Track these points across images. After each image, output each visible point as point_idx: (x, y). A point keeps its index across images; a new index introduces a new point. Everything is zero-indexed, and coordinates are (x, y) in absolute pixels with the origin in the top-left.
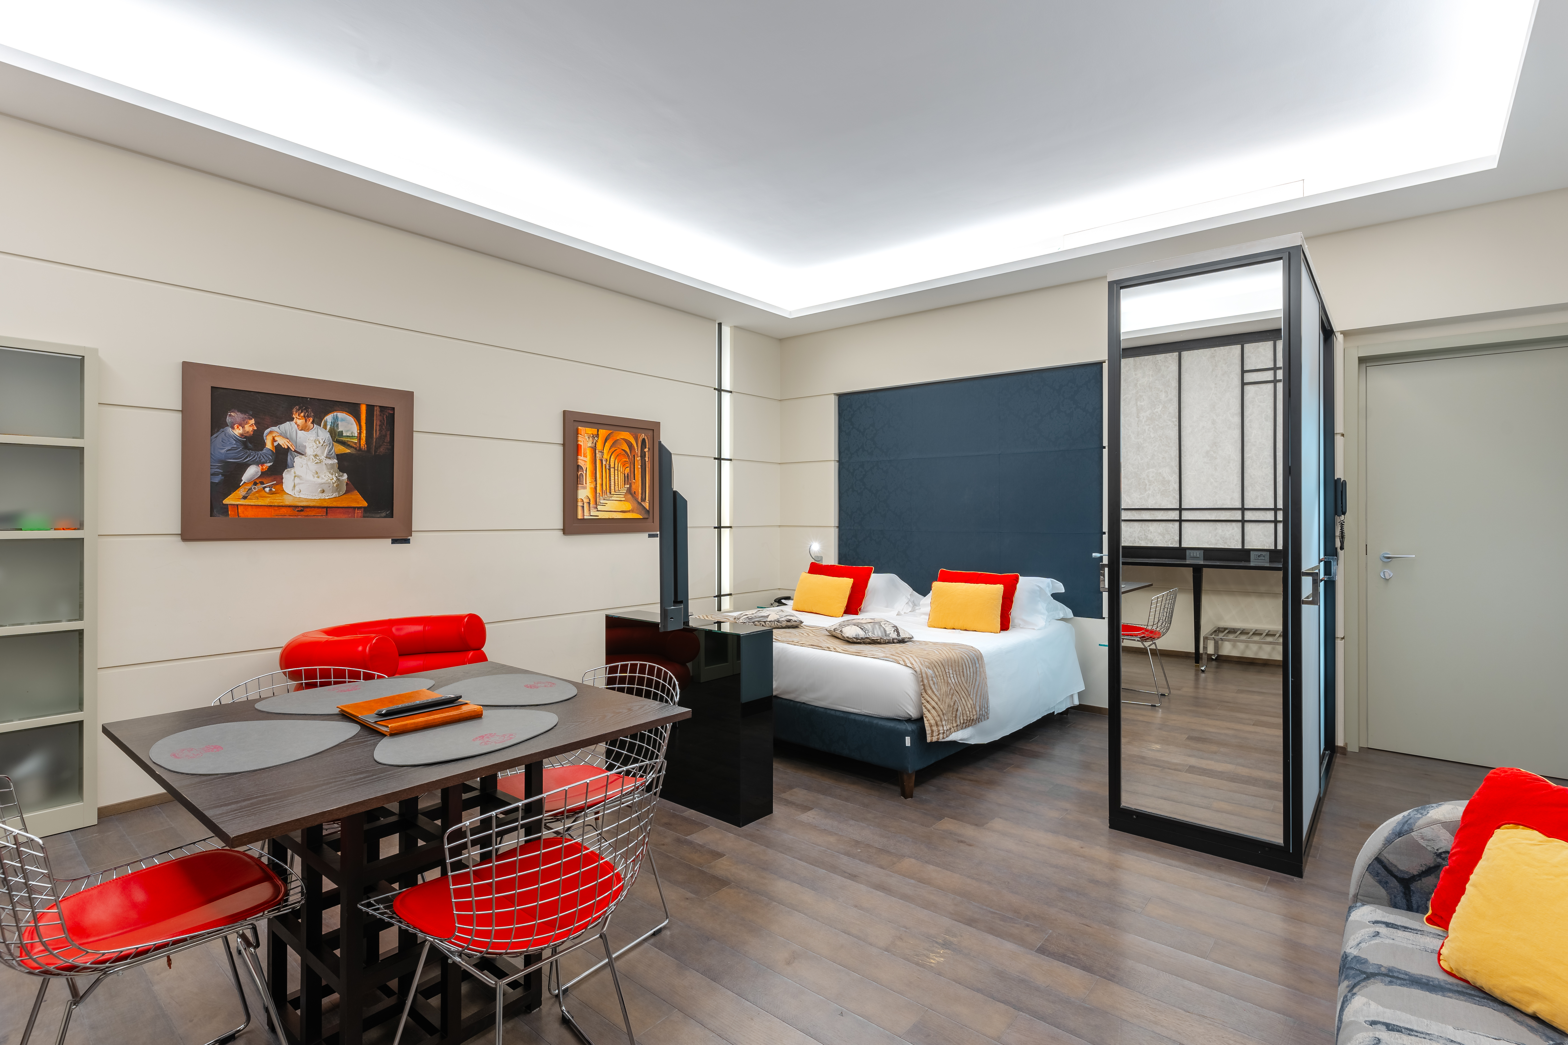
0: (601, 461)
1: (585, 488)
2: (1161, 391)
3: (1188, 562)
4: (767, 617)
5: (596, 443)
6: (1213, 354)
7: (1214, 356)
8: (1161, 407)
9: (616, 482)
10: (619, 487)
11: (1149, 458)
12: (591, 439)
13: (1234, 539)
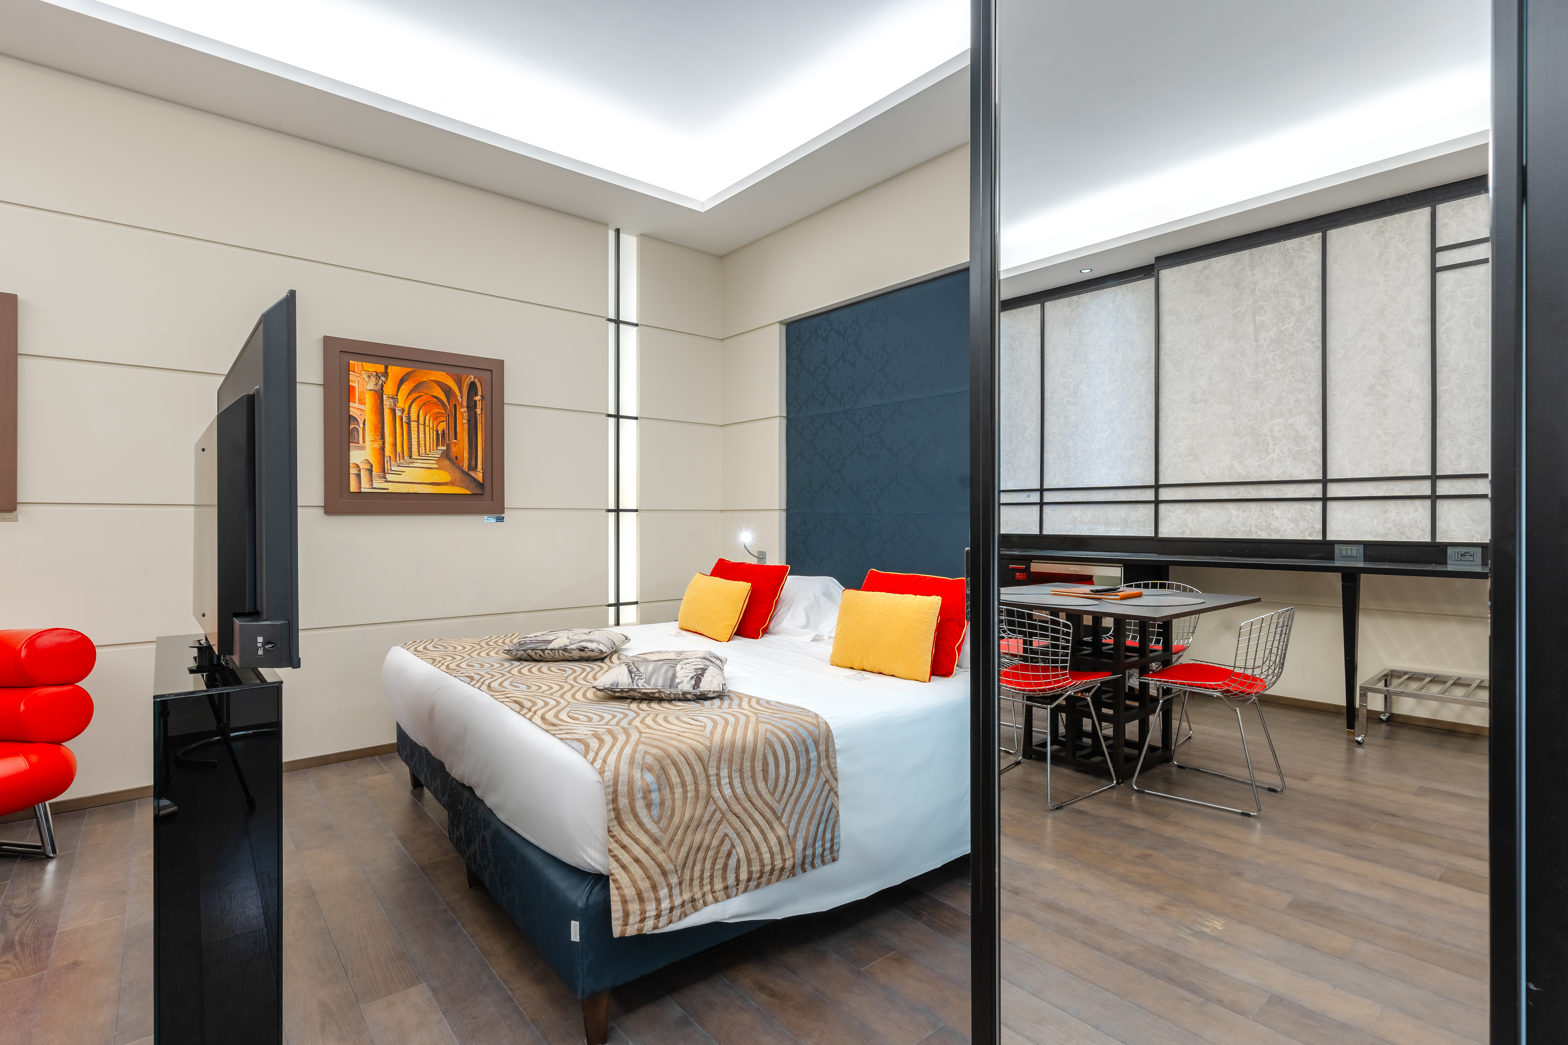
0: (393, 411)
1: (363, 448)
2: (1294, 296)
3: (1337, 564)
4: (550, 642)
5: (382, 386)
6: (1380, 227)
7: (1383, 232)
8: (1293, 320)
9: (422, 442)
10: (428, 448)
11: (1274, 402)
12: (373, 379)
13: (1417, 527)
